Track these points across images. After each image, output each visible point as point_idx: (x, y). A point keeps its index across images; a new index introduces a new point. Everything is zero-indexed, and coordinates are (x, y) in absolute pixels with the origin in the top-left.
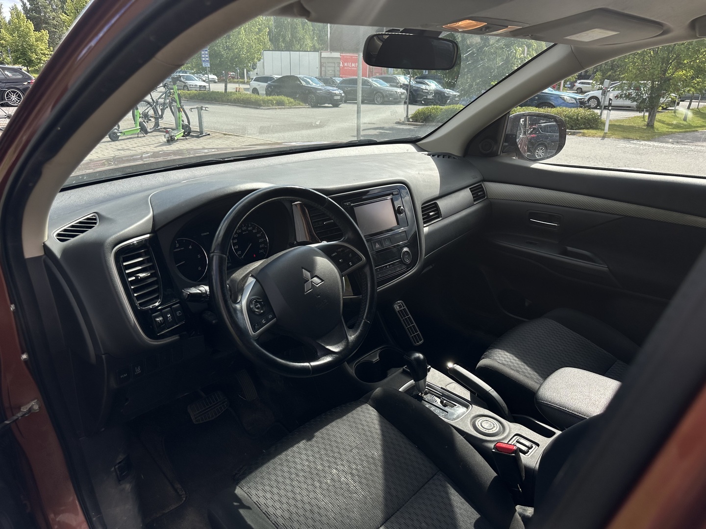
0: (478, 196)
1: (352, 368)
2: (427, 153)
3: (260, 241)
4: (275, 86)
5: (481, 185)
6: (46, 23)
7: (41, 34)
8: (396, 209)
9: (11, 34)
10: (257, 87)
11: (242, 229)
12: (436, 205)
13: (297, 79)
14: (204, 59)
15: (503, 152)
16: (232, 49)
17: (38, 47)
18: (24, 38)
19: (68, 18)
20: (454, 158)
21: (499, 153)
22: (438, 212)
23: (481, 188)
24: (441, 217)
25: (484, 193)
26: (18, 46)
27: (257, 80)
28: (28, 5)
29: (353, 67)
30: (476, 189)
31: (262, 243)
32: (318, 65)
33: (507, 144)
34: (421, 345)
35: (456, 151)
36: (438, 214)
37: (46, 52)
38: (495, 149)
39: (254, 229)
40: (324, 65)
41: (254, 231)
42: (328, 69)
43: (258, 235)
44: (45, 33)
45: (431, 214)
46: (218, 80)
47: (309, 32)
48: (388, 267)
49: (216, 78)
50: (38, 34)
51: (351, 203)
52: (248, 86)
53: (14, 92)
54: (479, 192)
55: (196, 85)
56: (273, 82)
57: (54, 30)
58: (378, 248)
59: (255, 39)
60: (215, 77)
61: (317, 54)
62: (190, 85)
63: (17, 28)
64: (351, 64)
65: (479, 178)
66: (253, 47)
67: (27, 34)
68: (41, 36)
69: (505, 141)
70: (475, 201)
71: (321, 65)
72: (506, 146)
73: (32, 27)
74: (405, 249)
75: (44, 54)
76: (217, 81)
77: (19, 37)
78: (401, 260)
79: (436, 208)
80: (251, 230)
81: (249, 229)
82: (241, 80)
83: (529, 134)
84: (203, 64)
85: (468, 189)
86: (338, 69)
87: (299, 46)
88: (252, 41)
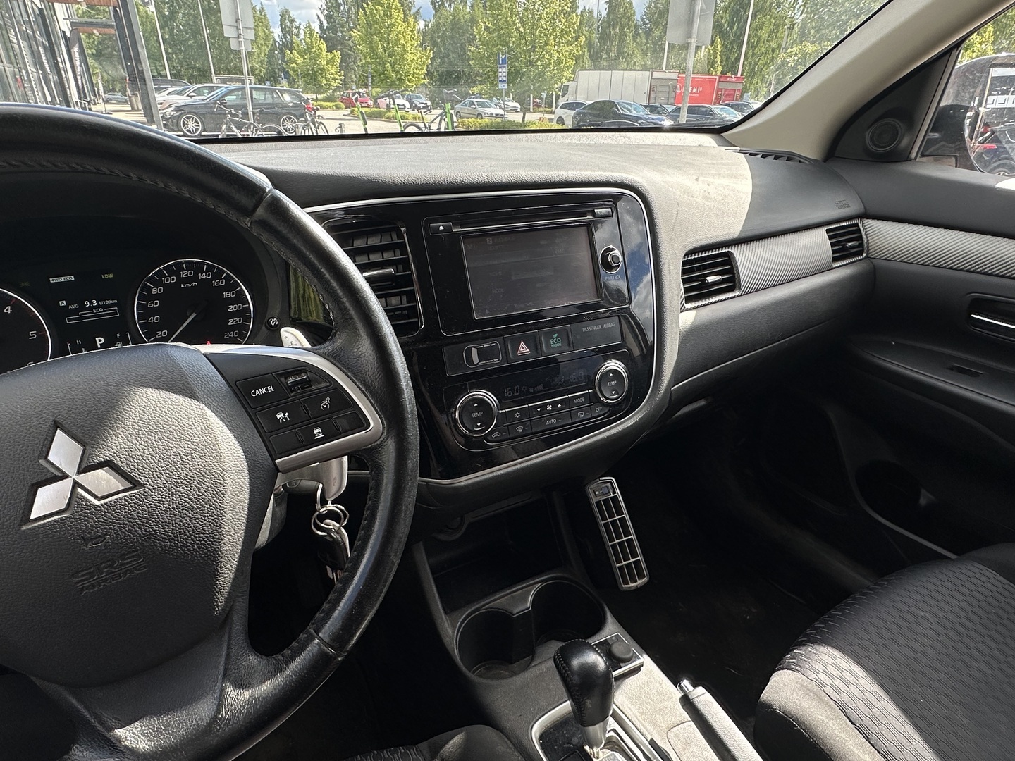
0: (845, 249)
1: (453, 627)
2: (739, 148)
3: (231, 308)
4: (584, 113)
5: (856, 225)
6: (342, 44)
7: (333, 56)
8: (599, 255)
9: (303, 57)
10: (564, 116)
11: (178, 276)
12: (729, 260)
13: (613, 104)
14: (500, 79)
15: (923, 155)
16: (536, 65)
17: (329, 70)
18: (315, 60)
19: (359, 35)
20: (800, 162)
21: (913, 155)
22: (734, 276)
23: (856, 233)
24: (740, 289)
25: (861, 245)
26: (308, 70)
27: (564, 107)
28: (325, 23)
29: (694, 93)
30: (844, 234)
31: (235, 314)
32: (646, 89)
33: (937, 135)
34: (639, 589)
35: (809, 148)
36: (731, 282)
37: (337, 77)
38: (905, 142)
39: (217, 276)
40: (655, 89)
41: (216, 284)
42: (660, 95)
43: (227, 295)
44: (337, 54)
45: (711, 279)
46: (521, 109)
47: (641, 46)
48: (549, 408)
49: (519, 107)
50: (330, 56)
51: (455, 225)
52: (552, 116)
53: (290, 118)
54: (850, 240)
55: (492, 114)
56: (584, 109)
57: (349, 52)
58: (524, 356)
59: (566, 51)
60: (518, 105)
61: (647, 74)
62: (485, 113)
63: (309, 49)
64: (692, 89)
65: (854, 207)
66: (562, 63)
67: (319, 56)
68: (332, 58)
69: (935, 127)
70: (835, 260)
71: (651, 89)
72: (935, 141)
73: (324, 47)
74: (614, 364)
75: (334, 79)
76: (519, 110)
77: (310, 59)
78: (595, 392)
79: (727, 266)
80: (209, 281)
81: (204, 276)
82: (548, 109)
83: (979, 143)
84: (500, 85)
85: (823, 230)
86: (673, 95)
87: (625, 65)
88: (563, 55)
